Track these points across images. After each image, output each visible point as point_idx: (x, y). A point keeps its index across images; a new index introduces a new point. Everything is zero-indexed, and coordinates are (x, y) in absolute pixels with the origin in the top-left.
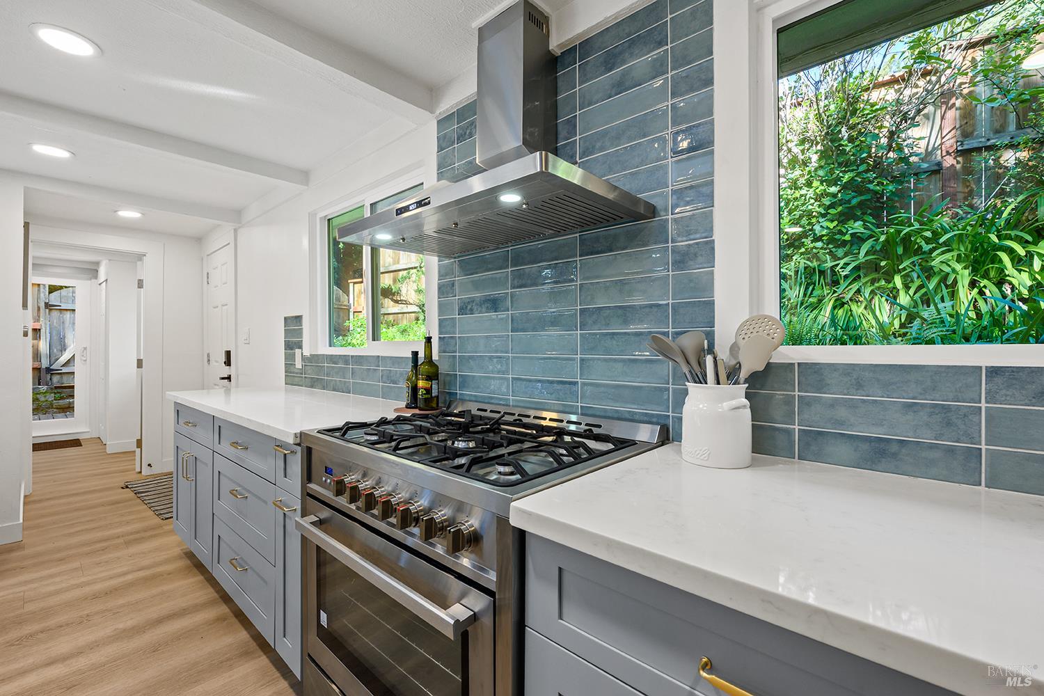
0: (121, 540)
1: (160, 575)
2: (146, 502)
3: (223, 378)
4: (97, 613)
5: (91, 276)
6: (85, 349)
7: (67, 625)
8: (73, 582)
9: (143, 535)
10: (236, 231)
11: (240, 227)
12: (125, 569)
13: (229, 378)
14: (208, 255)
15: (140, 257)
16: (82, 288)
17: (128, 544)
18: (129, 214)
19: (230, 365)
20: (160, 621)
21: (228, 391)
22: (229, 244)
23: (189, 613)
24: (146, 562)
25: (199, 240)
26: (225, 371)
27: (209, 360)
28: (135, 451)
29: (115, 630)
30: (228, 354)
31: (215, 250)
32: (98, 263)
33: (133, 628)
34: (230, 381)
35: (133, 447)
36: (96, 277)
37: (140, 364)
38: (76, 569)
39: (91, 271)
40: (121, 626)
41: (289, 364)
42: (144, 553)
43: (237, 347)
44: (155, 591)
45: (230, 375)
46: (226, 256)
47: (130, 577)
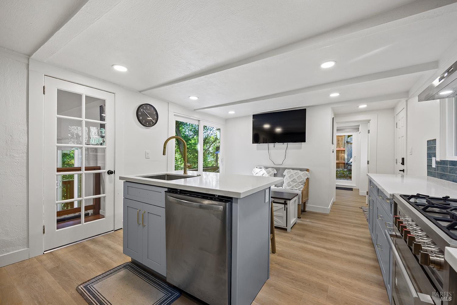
0: (353, 224)
1: (360, 241)
2: (366, 215)
3: (400, 171)
4: (338, 242)
5: (356, 131)
6: (355, 157)
7: (331, 241)
8: (336, 230)
9: (360, 225)
10: (407, 101)
11: (408, 99)
12: (350, 234)
13: (403, 171)
14: (397, 115)
15: (369, 121)
16: (355, 135)
17: (354, 226)
18: (363, 106)
19: (404, 165)
20: (354, 255)
21: (403, 176)
22: (404, 108)
23: (364, 258)
24: (357, 235)
25: (393, 109)
26: (402, 167)
27: (397, 162)
28: (366, 196)
29: (341, 249)
30: (403, 159)
31: (399, 112)
32: (359, 126)
33: (346, 252)
34: (404, 172)
35: (365, 194)
36: (359, 131)
37: (368, 162)
38: (338, 227)
39: (357, 129)
40: (343, 249)
41: (429, 166)
42: (358, 231)
43: (407, 156)
44: (356, 245)
45: (404, 169)
46: (403, 114)
47: (351, 237)
